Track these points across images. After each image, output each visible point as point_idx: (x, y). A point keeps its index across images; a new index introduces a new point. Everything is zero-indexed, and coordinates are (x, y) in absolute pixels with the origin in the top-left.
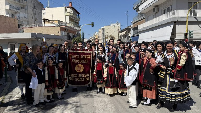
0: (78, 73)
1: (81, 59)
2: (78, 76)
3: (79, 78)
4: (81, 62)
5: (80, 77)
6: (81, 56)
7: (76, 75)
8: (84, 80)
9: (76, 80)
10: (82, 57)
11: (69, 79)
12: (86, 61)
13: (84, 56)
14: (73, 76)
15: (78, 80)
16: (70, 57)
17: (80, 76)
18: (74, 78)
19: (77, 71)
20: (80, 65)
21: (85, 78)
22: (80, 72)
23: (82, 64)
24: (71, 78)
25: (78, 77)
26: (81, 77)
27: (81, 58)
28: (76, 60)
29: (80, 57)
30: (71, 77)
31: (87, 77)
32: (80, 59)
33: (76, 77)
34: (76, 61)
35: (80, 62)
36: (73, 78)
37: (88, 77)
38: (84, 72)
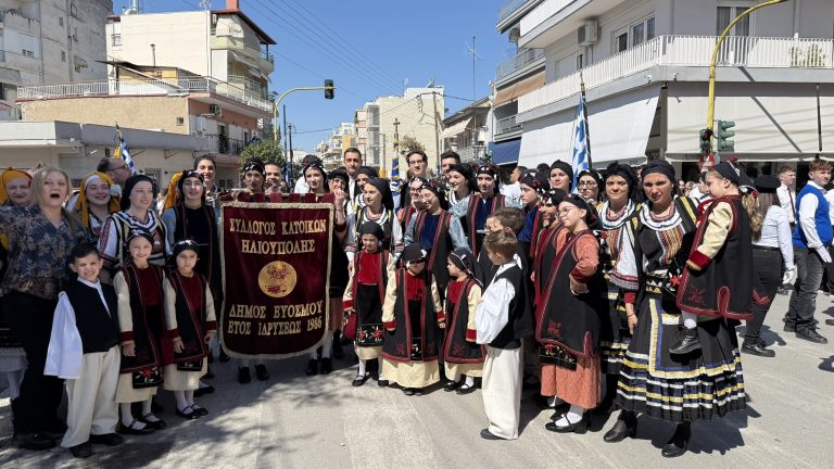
0: (270, 303)
1: (285, 238)
2: (269, 313)
3: (277, 320)
4: (284, 253)
5: (280, 320)
6: (284, 224)
7: (263, 308)
8: (298, 331)
9: (266, 331)
10: (288, 227)
11: (230, 327)
12: (307, 247)
13: (296, 223)
14: (249, 313)
15: (272, 331)
16: (232, 229)
17: (281, 311)
18: (254, 322)
19: (269, 294)
20: (279, 265)
21: (304, 320)
22: (280, 295)
23: (286, 258)
24: (237, 323)
25: (269, 317)
26: (284, 316)
27: (285, 232)
28: (260, 243)
29: (278, 228)
30: (240, 320)
31: (311, 317)
32: (279, 237)
33: (262, 321)
34: (260, 248)
35: (279, 253)
36: (249, 324)
37: (317, 315)
38: (298, 297)
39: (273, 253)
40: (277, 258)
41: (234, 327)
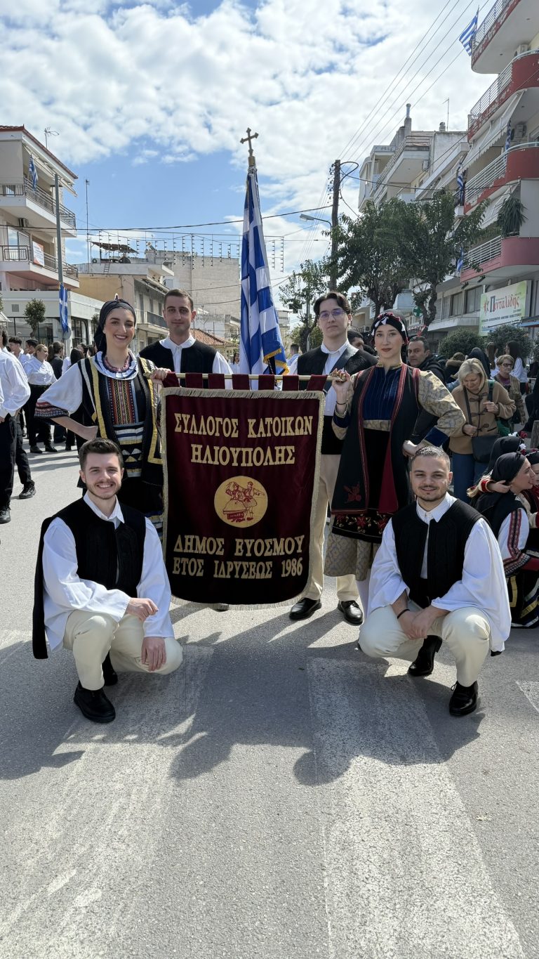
0: (231, 534)
1: (253, 443)
2: (230, 547)
3: (239, 559)
4: (250, 464)
5: (244, 558)
6: (252, 422)
7: (221, 541)
8: (269, 576)
9: (222, 573)
10: (256, 428)
11: (176, 565)
12: (284, 456)
13: (268, 420)
14: (202, 547)
15: (233, 573)
16: (178, 429)
17: (245, 547)
18: (209, 560)
19: (229, 522)
20: (243, 481)
21: (278, 561)
22: (243, 525)
23: (254, 472)
24: (185, 560)
25: (229, 555)
26: (249, 554)
27: (252, 435)
28: (216, 448)
29: (243, 428)
30: (189, 556)
31: (286, 557)
32: (243, 441)
33: (218, 557)
34: (218, 457)
35: (244, 464)
36: (201, 561)
37: (295, 555)
38: (266, 529)
39: (235, 464)
40: (239, 471)
41: (181, 565)
